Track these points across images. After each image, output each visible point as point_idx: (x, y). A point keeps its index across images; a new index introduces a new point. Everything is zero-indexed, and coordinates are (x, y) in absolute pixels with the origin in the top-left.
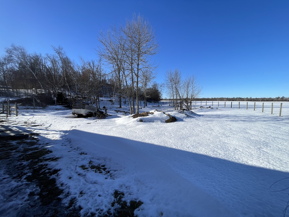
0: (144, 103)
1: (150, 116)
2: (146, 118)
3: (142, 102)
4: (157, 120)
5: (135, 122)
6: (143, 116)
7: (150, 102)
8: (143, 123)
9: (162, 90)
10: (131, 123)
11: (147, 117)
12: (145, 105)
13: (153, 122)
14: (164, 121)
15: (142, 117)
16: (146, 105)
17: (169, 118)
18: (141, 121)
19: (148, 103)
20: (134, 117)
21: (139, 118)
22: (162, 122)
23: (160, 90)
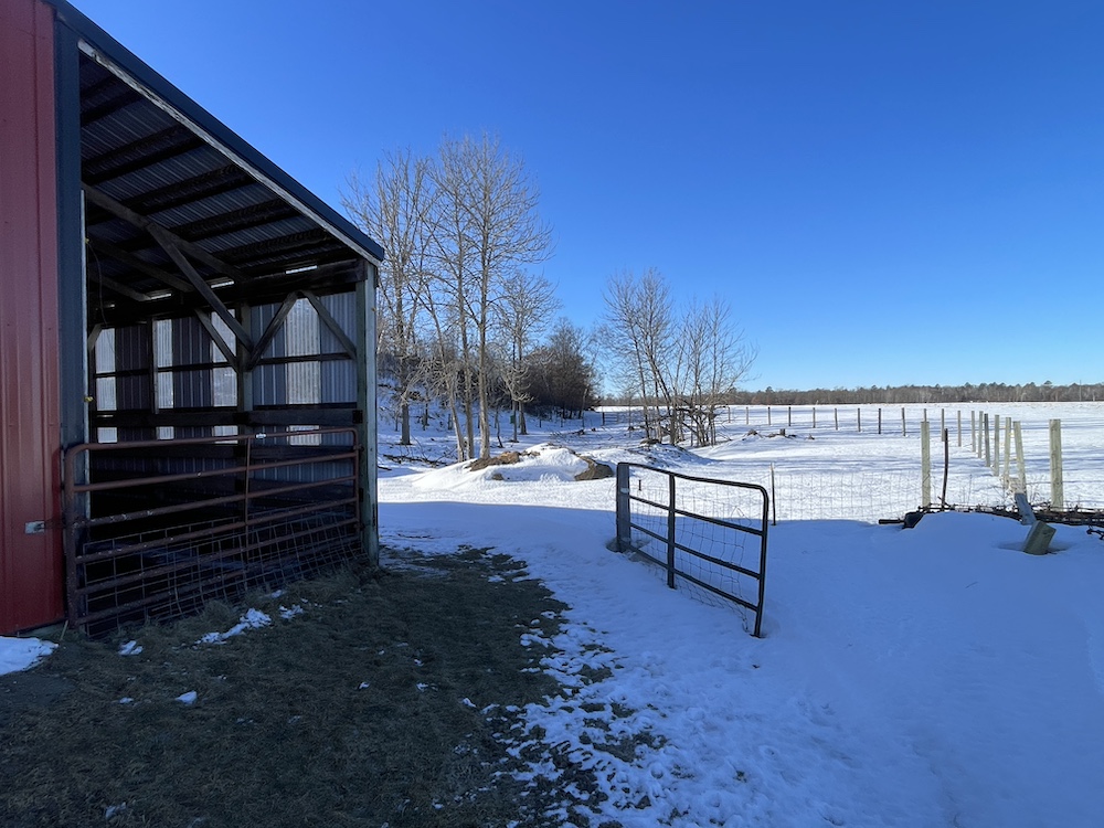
0: (513, 420)
1: (527, 462)
2: (514, 469)
3: (505, 416)
4: (549, 475)
5: (478, 481)
6: (504, 463)
7: (544, 417)
8: (502, 482)
9: (598, 358)
10: (466, 484)
11: (517, 465)
12: (519, 431)
13: (536, 480)
14: (570, 475)
15: (501, 466)
16: (524, 432)
17: (585, 467)
18: (498, 477)
19: (531, 421)
20: (475, 467)
21: (491, 469)
22: (563, 478)
23: (591, 356)
